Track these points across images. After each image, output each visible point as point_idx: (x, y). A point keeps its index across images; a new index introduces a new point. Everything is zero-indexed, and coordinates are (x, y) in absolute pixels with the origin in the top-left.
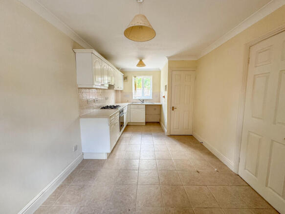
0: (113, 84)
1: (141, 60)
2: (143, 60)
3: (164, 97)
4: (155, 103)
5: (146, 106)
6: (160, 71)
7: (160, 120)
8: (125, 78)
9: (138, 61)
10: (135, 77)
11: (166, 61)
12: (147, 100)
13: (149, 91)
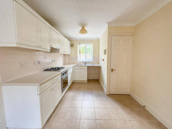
0: (58, 48)
1: (83, 27)
2: (85, 28)
3: (103, 60)
4: (96, 65)
5: (88, 67)
6: (99, 40)
7: (99, 78)
8: (72, 45)
9: (81, 28)
10: (79, 44)
11: (106, 26)
12: (89, 62)
13: (91, 56)
